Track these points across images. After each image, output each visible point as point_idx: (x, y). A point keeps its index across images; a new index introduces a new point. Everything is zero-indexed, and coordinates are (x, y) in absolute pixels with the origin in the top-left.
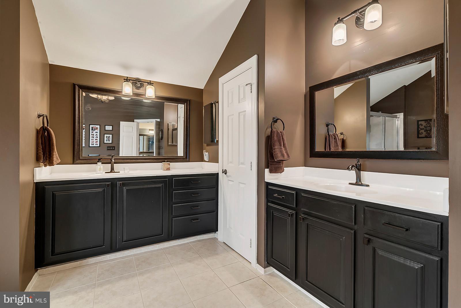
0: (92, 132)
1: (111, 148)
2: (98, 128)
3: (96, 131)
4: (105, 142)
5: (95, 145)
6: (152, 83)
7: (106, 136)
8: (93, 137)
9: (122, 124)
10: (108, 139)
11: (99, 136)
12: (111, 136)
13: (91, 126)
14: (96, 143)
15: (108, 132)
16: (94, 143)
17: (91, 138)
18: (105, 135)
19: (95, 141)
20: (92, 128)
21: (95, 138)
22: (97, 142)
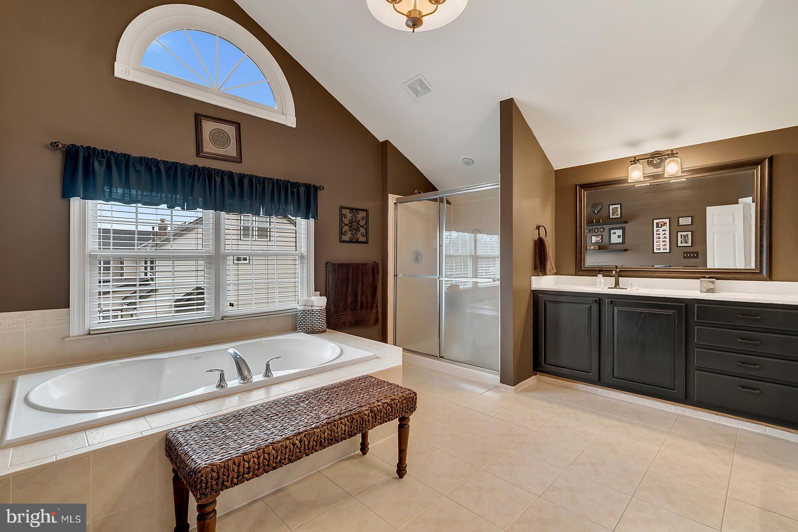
0: (658, 231)
1: (690, 255)
2: (666, 223)
3: (664, 228)
4: (679, 244)
5: (662, 251)
6: (675, 154)
7: (681, 235)
8: (659, 238)
9: (711, 211)
10: (685, 240)
11: (668, 236)
12: (690, 234)
13: (655, 221)
14: (664, 247)
15: (685, 228)
16: (662, 247)
17: (655, 240)
18: (679, 234)
19: (662, 244)
20: (657, 224)
21: (662, 240)
22: (665, 245)
